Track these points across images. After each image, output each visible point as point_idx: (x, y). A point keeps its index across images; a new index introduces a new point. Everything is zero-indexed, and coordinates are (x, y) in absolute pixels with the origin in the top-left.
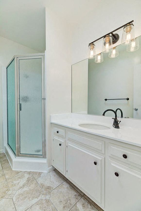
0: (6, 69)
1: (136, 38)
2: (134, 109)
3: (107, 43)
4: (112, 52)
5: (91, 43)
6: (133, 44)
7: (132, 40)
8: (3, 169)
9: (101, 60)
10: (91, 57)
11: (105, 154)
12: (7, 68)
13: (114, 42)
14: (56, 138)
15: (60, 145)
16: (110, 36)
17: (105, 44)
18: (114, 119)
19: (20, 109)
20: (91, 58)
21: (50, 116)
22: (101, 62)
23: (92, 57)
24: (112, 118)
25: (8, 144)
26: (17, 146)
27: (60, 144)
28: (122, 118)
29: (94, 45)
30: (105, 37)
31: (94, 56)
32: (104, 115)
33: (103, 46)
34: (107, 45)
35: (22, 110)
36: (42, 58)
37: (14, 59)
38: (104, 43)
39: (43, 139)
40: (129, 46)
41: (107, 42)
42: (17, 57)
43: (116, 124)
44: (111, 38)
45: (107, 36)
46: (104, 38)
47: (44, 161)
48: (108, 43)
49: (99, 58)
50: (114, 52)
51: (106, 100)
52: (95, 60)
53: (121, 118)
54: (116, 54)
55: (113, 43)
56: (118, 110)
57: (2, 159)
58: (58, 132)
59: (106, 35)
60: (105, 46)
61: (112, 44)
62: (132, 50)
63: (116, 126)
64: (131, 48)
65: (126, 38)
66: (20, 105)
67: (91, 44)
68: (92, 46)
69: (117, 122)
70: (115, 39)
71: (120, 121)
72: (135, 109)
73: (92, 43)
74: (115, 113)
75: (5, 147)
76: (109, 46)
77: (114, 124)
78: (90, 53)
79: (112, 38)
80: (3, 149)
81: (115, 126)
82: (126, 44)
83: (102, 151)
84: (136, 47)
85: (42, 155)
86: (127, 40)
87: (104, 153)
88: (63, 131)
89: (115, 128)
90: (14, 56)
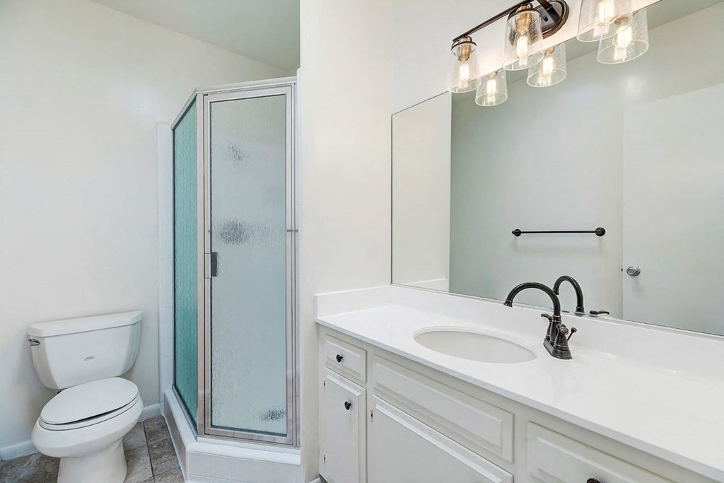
0: (171, 132)
1: (637, 12)
2: (625, 270)
3: (519, 35)
4: (540, 66)
5: (461, 37)
6: (625, 36)
7: (619, 22)
8: (154, 476)
9: (498, 96)
10: (460, 87)
11: (513, 461)
12: (174, 130)
13: (549, 31)
14: (333, 378)
15: (348, 406)
16: (532, 9)
17: (513, 37)
18: (550, 319)
19: (214, 273)
20: (459, 90)
21: (315, 298)
22: (497, 101)
23: (466, 85)
24: (543, 315)
25: (175, 385)
26: (201, 392)
27: (346, 403)
28: (581, 315)
29: (472, 45)
30: (512, 11)
31: (472, 83)
32: (509, 302)
33: (505, 47)
34: (523, 41)
35: (219, 274)
36: (288, 96)
37: (194, 100)
38: (511, 35)
39: (290, 371)
40: (610, 41)
41: (522, 32)
42: (205, 92)
43: (558, 341)
44: (536, 15)
45: (520, 9)
46: (509, 18)
47: (292, 457)
48: (526, 34)
49: (492, 87)
50: (548, 65)
51: (517, 233)
52: (477, 97)
53: (575, 316)
54: (556, 74)
55: (545, 36)
56: (565, 284)
57: (155, 440)
58: (339, 358)
59: (518, 6)
60: (513, 44)
61: (542, 36)
62: (620, 55)
63: (557, 347)
64: (616, 50)
65: (595, 14)
66: (214, 257)
67: (462, 40)
68: (463, 49)
69: (562, 335)
70: (551, 21)
71: (573, 331)
72: (629, 270)
73: (465, 36)
74: (553, 294)
75: (165, 396)
76: (529, 44)
77: (548, 339)
78: (456, 74)
79: (541, 14)
80: (159, 402)
81: (552, 349)
82: (597, 38)
83: (501, 448)
84: (635, 46)
85: (286, 435)
86: (602, 21)
87: (509, 458)
88: (359, 356)
89: (555, 354)
90: (195, 91)
